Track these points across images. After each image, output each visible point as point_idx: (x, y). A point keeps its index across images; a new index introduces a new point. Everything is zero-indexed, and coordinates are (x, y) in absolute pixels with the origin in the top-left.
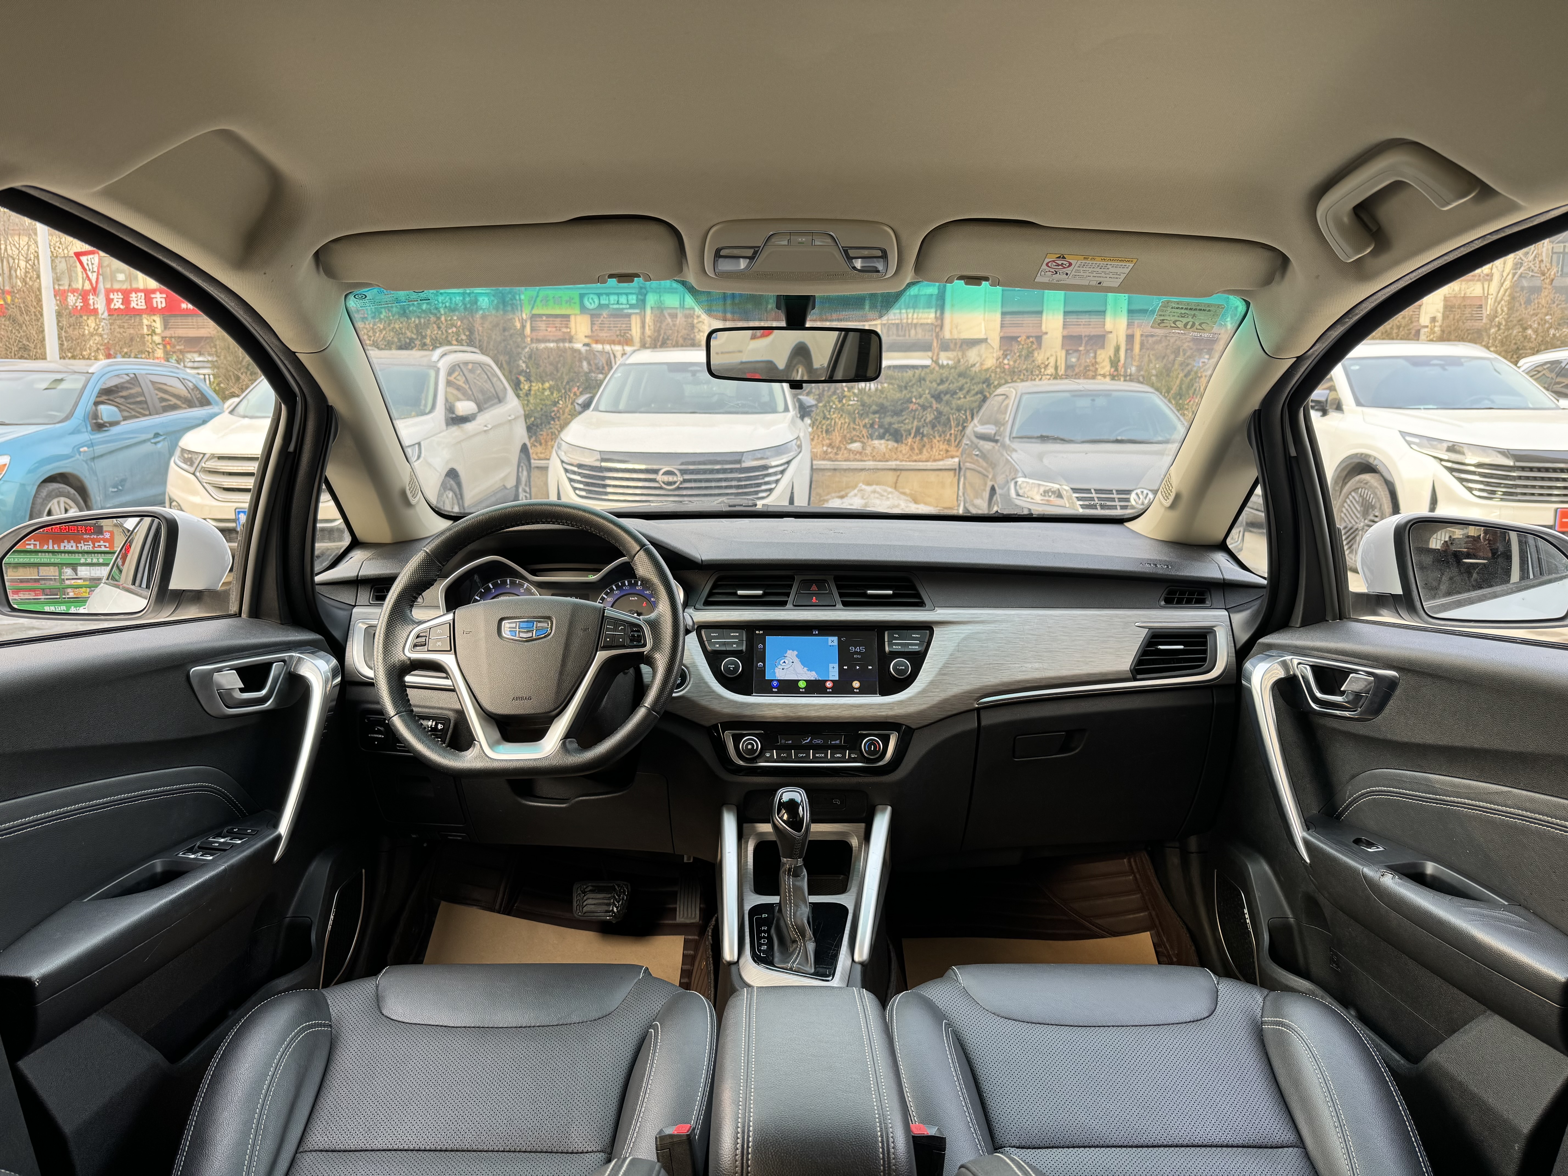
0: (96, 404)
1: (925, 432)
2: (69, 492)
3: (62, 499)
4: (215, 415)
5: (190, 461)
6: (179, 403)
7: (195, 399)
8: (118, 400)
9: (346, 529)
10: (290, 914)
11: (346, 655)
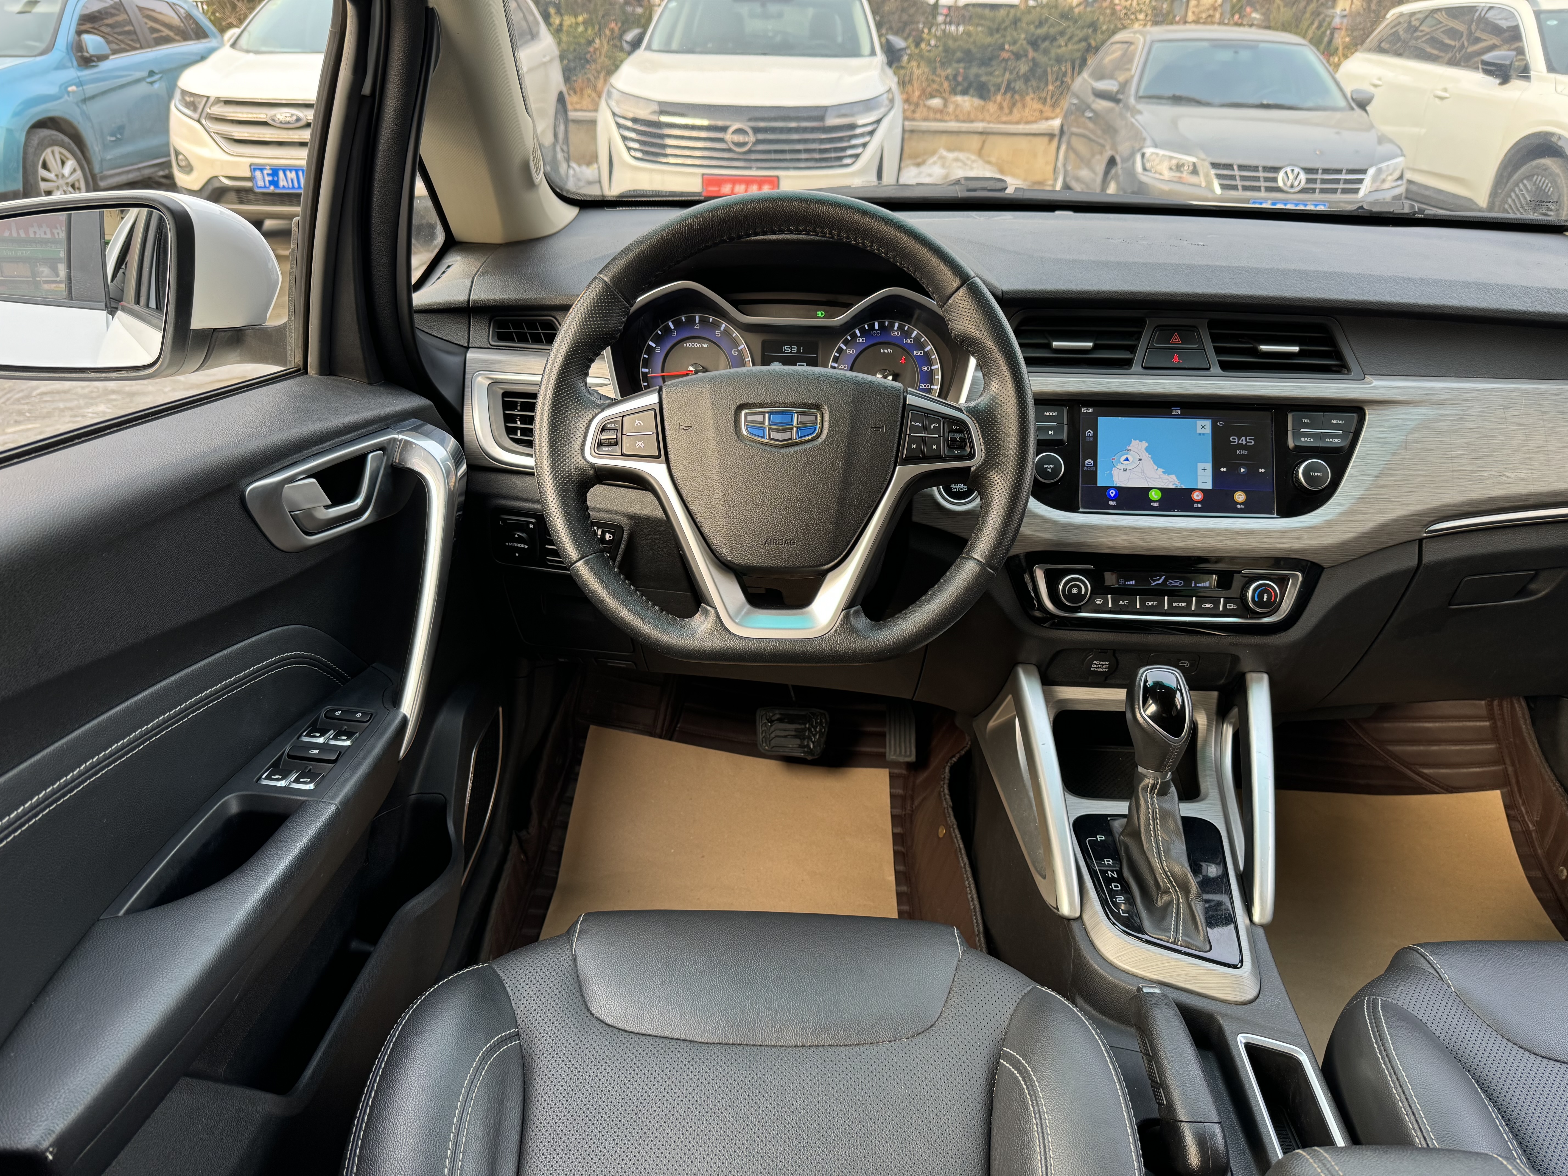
0: (79, 33)
1: (1017, 88)
2: (62, 140)
3: (57, 149)
4: (212, 51)
5: (192, 106)
6: (171, 34)
7: (190, 30)
8: (103, 29)
9: (439, 222)
10: (415, 789)
11: (465, 425)
